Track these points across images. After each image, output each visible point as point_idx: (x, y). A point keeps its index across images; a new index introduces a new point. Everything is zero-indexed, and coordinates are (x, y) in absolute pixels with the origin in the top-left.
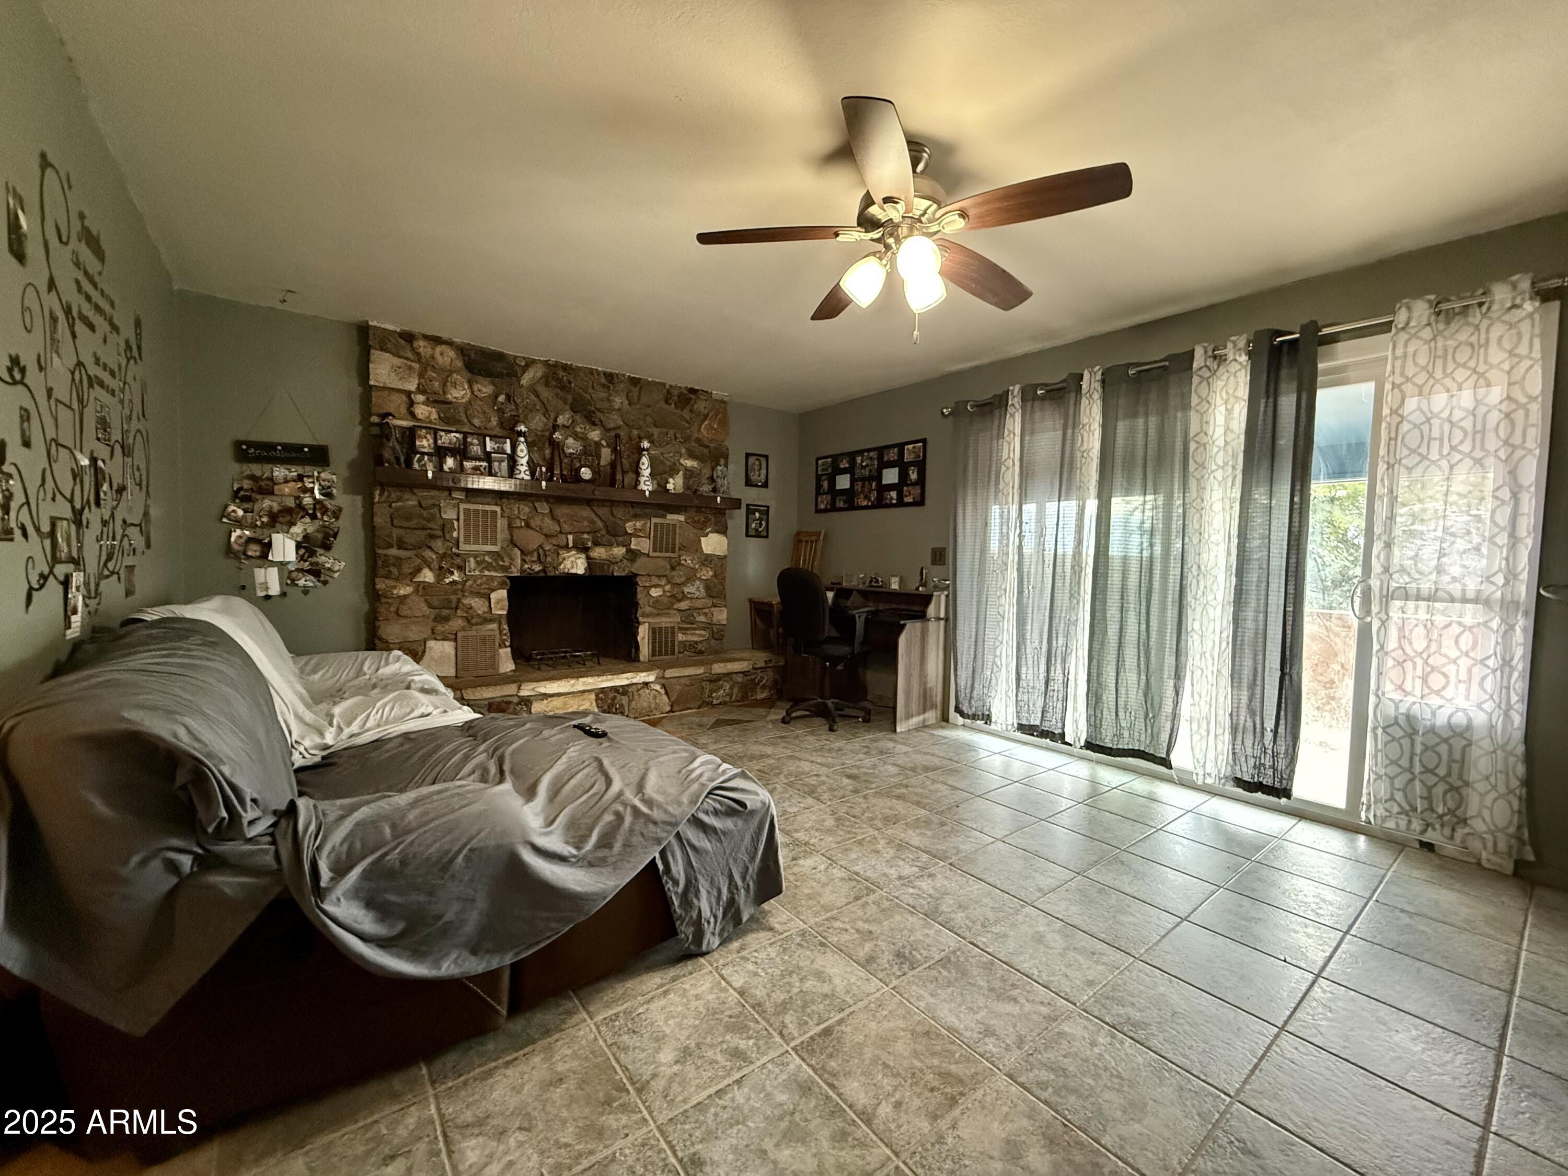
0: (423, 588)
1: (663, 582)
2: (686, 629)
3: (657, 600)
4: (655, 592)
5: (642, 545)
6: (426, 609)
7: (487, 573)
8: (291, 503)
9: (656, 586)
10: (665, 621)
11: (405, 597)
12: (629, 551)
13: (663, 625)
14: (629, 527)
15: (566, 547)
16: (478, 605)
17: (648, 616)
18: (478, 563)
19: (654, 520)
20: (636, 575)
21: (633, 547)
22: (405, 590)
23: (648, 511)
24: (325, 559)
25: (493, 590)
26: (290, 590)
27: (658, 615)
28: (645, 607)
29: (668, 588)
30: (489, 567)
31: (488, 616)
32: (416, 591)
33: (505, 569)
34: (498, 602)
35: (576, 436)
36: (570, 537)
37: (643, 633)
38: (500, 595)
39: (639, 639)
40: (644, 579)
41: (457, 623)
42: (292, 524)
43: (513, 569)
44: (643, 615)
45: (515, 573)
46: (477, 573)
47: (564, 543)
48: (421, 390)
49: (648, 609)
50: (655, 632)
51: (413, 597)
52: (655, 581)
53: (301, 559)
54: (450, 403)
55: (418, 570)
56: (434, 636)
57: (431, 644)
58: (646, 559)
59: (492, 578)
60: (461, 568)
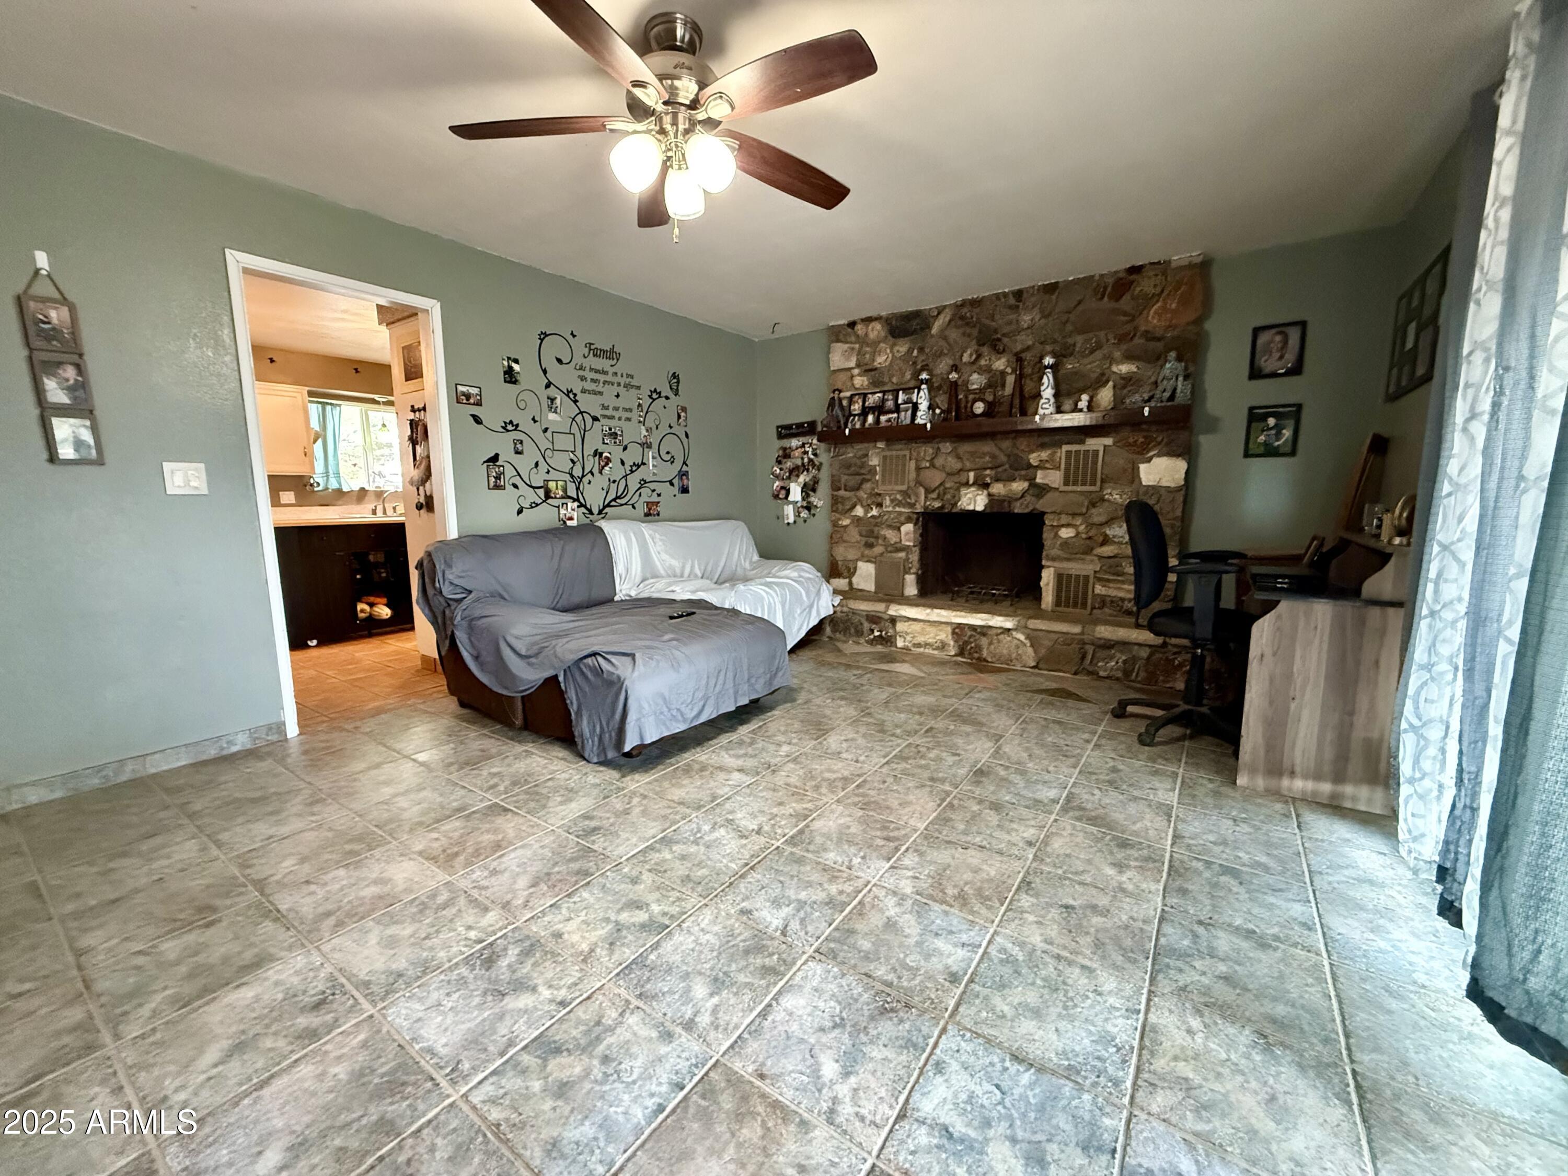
0: (858, 520)
1: (1078, 521)
2: (1108, 581)
3: (1066, 543)
4: (1066, 533)
5: (1051, 478)
6: (858, 538)
7: (897, 509)
8: (799, 462)
9: (1068, 525)
10: (1075, 568)
11: (846, 526)
12: (1033, 485)
13: (1073, 572)
14: (1034, 459)
15: (967, 484)
16: (890, 534)
17: (1053, 559)
18: (892, 501)
19: (1065, 448)
20: (1043, 513)
21: (1038, 480)
22: (846, 522)
23: (1057, 437)
24: (814, 500)
25: (903, 524)
26: (798, 519)
27: (1068, 560)
28: (1050, 547)
29: (1082, 528)
30: (899, 504)
31: (898, 545)
32: (852, 522)
33: (912, 505)
34: (907, 534)
35: (980, 371)
36: (972, 474)
37: (1048, 578)
38: (908, 528)
39: (1042, 584)
40: (1051, 517)
41: (878, 550)
42: (798, 476)
43: (918, 506)
44: (1048, 559)
45: (919, 509)
46: (890, 509)
47: (964, 481)
48: (858, 365)
49: (1055, 552)
50: (1060, 578)
51: (851, 527)
52: (1064, 519)
53: (803, 499)
54: (876, 369)
55: (854, 507)
56: (863, 558)
57: (860, 564)
58: (1057, 494)
59: (900, 513)
60: (880, 505)
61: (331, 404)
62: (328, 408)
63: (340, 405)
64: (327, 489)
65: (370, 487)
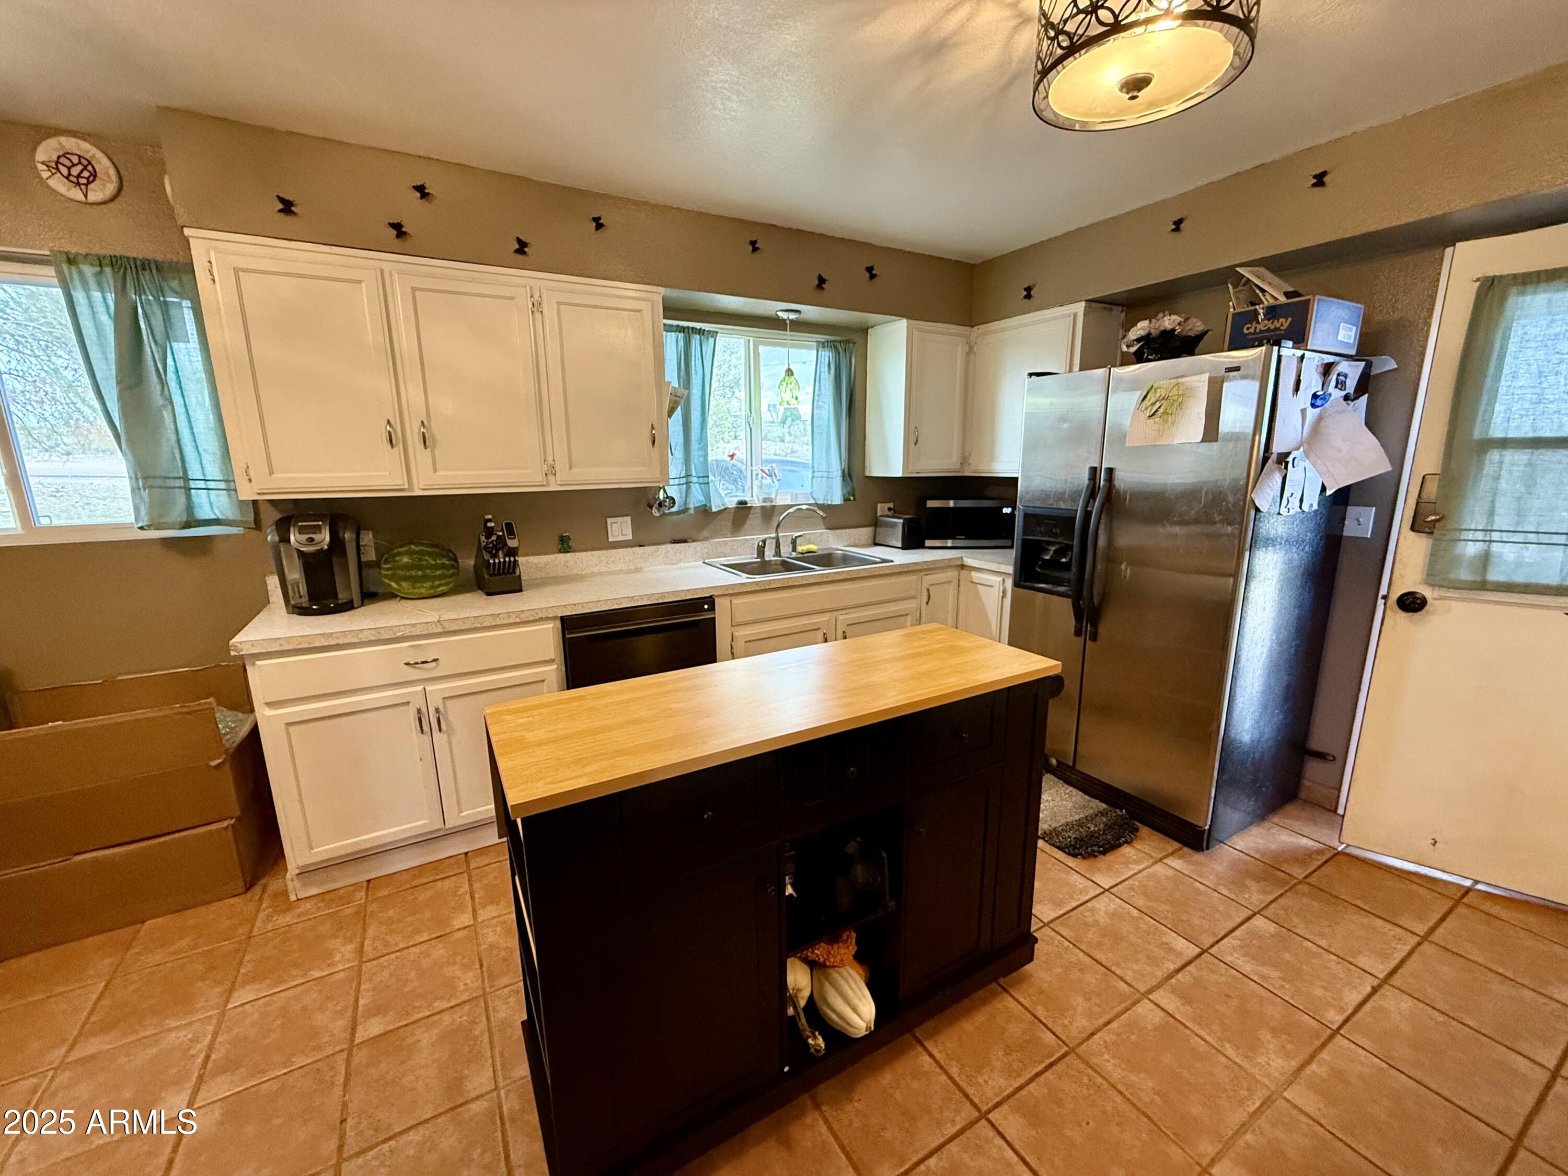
61: (700, 332)
62: (696, 339)
63: (714, 334)
64: (685, 510)
65: (755, 500)
